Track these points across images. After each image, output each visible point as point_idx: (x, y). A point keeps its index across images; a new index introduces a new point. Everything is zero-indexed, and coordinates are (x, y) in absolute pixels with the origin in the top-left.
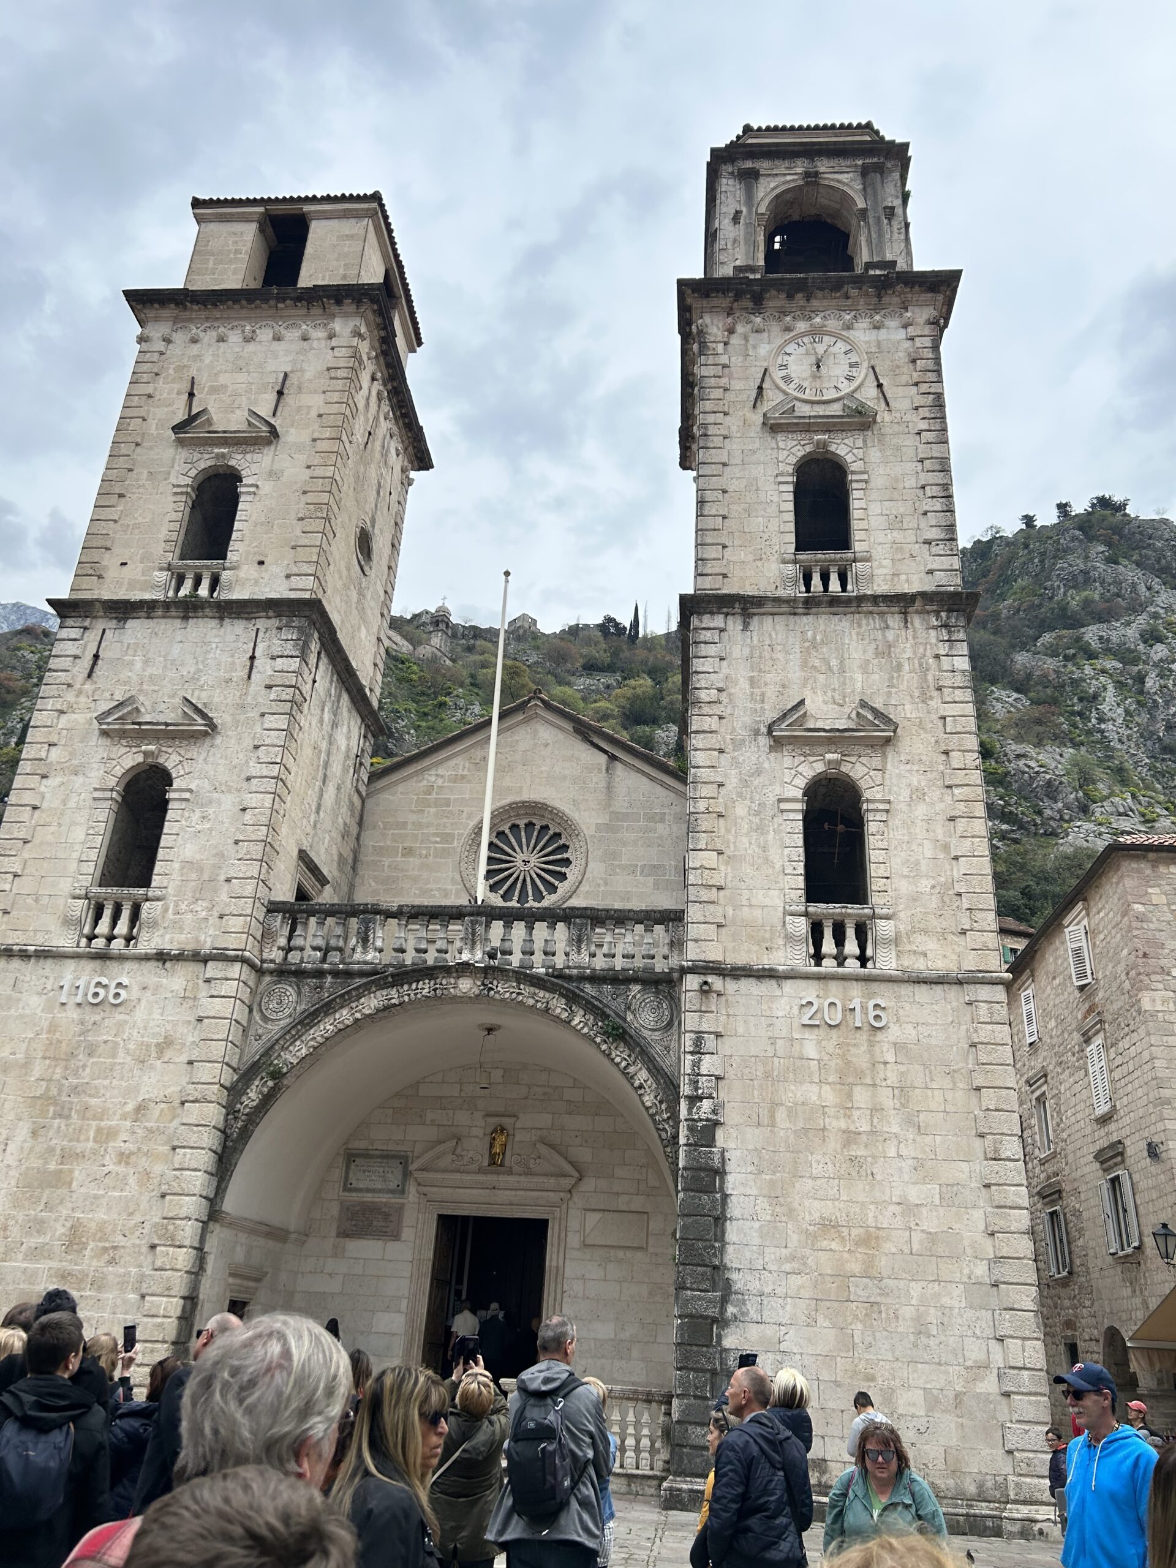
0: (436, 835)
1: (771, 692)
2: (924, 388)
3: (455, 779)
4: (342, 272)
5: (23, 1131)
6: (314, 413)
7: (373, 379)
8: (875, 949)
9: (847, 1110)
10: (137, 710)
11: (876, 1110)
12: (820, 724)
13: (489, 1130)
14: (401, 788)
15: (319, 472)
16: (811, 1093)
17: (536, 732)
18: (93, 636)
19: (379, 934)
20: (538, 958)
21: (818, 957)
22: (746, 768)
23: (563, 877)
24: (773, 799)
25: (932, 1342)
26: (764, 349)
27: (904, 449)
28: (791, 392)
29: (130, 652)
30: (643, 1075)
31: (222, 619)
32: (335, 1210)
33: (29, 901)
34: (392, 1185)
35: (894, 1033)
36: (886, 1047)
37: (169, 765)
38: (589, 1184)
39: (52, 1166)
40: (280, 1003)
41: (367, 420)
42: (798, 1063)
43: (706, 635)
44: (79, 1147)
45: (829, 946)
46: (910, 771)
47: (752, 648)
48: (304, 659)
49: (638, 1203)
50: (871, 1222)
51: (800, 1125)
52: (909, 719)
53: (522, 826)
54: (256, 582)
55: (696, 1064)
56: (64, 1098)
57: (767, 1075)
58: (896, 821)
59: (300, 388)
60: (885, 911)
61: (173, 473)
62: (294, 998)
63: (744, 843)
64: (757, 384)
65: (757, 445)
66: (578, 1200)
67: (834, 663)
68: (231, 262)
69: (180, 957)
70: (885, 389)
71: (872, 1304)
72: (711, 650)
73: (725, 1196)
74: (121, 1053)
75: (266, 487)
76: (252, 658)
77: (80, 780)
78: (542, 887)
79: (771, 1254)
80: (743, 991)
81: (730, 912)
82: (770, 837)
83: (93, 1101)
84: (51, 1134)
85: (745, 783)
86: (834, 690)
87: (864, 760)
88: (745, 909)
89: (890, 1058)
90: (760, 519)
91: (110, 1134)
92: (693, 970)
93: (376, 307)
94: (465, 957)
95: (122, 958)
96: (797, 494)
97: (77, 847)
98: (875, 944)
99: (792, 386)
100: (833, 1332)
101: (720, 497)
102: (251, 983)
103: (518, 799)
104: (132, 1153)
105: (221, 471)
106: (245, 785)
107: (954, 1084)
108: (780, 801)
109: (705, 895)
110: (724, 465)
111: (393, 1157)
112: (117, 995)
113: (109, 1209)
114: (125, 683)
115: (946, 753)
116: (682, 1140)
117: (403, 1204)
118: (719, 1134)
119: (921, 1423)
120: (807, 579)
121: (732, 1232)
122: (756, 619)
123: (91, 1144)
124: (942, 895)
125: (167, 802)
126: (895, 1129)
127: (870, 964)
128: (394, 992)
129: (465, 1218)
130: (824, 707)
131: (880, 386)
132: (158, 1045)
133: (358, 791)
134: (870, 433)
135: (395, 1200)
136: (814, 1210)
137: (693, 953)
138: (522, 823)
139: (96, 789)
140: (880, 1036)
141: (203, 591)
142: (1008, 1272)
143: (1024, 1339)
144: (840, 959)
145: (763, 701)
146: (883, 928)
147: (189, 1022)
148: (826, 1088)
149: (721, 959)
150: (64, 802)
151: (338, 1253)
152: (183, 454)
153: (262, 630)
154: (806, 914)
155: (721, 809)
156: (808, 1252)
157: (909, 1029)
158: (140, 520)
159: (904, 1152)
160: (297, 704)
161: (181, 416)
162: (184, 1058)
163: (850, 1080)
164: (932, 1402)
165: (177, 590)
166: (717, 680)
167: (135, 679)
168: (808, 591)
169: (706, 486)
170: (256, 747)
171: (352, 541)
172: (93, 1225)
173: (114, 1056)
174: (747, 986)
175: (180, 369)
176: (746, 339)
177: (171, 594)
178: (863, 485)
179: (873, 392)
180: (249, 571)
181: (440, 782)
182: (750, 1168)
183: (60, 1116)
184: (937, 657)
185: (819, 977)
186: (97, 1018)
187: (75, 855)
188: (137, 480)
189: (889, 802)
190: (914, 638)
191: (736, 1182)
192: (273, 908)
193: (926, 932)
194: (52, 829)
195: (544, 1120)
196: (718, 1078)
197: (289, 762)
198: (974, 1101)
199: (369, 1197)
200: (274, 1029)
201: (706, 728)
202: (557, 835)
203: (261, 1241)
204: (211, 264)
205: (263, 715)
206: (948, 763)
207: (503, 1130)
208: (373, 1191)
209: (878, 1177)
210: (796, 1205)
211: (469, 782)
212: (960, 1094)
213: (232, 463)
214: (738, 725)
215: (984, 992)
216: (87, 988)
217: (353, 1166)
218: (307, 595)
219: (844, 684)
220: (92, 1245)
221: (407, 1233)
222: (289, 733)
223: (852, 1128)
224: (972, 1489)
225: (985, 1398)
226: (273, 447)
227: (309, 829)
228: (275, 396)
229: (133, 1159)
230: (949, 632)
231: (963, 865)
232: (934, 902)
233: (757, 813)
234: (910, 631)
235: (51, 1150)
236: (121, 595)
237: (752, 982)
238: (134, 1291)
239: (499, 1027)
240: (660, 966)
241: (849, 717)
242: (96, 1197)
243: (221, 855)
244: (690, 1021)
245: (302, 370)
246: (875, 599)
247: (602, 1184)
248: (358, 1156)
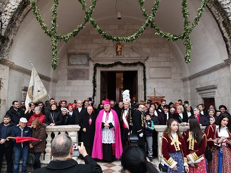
32: (66, 71)
34: (85, 63)
38: (150, 59)
49: (167, 64)
66: (147, 64)
111: (84, 54)
117: (89, 69)
135: (86, 68)
151: (68, 84)
199: (77, 67)
207: (120, 44)
208: (78, 65)
217: (70, 58)
221: (91, 77)
247: (155, 59)
248: (72, 54)
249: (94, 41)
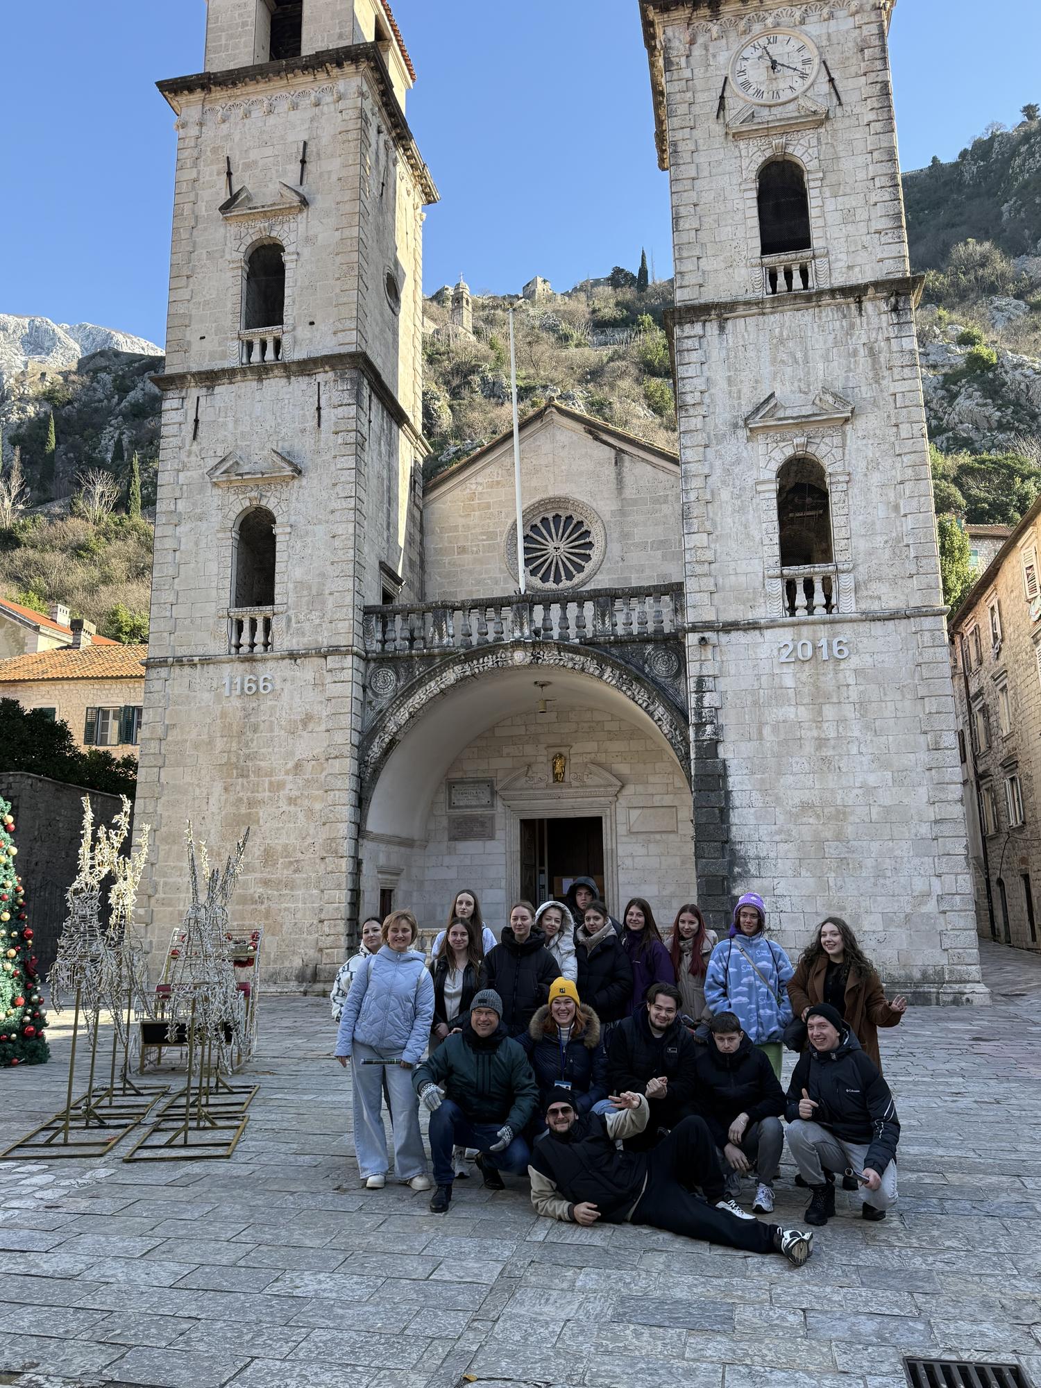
0: (482, 534)
1: (746, 390)
2: (872, 77)
3: (491, 486)
4: (338, 31)
5: (218, 788)
6: (334, 178)
7: (379, 132)
8: (838, 600)
9: (818, 721)
10: (237, 463)
11: (842, 721)
12: (789, 413)
13: (551, 757)
14: (449, 497)
15: (347, 233)
16: (790, 712)
17: (554, 435)
18: (190, 404)
19: (450, 623)
20: (572, 632)
21: (792, 609)
22: (729, 459)
23: (587, 558)
24: (751, 482)
25: (888, 882)
26: (723, 57)
27: (855, 143)
28: (748, 98)
29: (223, 414)
30: (660, 711)
31: (288, 377)
32: (445, 822)
33: (187, 622)
34: (484, 802)
35: (854, 662)
36: (848, 673)
37: (270, 507)
38: (630, 790)
39: (243, 810)
40: (385, 682)
41: (379, 173)
42: (779, 692)
43: (688, 344)
44: (259, 796)
45: (801, 600)
46: (866, 445)
47: (728, 350)
48: (359, 404)
49: (668, 800)
50: (839, 802)
51: (782, 737)
52: (864, 399)
53: (551, 519)
54: (311, 340)
55: (700, 700)
56: (242, 763)
57: (755, 703)
58: (854, 490)
59: (318, 154)
60: (846, 567)
61: (227, 250)
62: (393, 677)
63: (728, 522)
64: (719, 94)
65: (722, 156)
66: (622, 801)
67: (799, 355)
68: (240, 36)
69: (305, 656)
70: (836, 83)
71: (842, 859)
72: (694, 357)
73: (728, 794)
74: (276, 729)
75: (306, 252)
76: (319, 409)
77: (204, 526)
78: (571, 568)
79: (764, 830)
80: (734, 641)
81: (720, 581)
82: (750, 517)
83: (262, 764)
84: (238, 788)
85: (728, 472)
86: (800, 380)
87: (827, 440)
88: (733, 577)
89: (851, 681)
90: (729, 228)
91: (280, 785)
92: (694, 629)
93: (372, 64)
94: (517, 634)
95: (264, 660)
96: (760, 199)
97: (215, 579)
98: (838, 593)
99: (751, 91)
100: (812, 880)
101: (692, 210)
102: (361, 669)
103: (545, 496)
104: (297, 797)
105: (266, 243)
106: (331, 517)
107: (903, 696)
108: (757, 484)
109: (699, 569)
110: (693, 179)
111: (483, 782)
112: (265, 688)
113: (288, 836)
114: (223, 441)
115: (897, 425)
116: (693, 756)
117: (494, 815)
118: (721, 749)
119: (881, 935)
120: (773, 278)
121: (735, 818)
122: (730, 323)
123: (267, 794)
124: (893, 548)
125: (274, 537)
126: (857, 734)
127: (834, 611)
128: (467, 666)
129: (541, 821)
130: (792, 396)
131: (831, 80)
132: (302, 720)
133: (415, 504)
134: (822, 130)
135: (487, 812)
136: (796, 797)
137: (691, 617)
138: (550, 516)
139: (218, 531)
140: (843, 665)
141: (270, 355)
142: (946, 829)
143: (957, 874)
144: (810, 609)
145: (740, 398)
146: (844, 582)
147: (321, 702)
148: (802, 708)
149: (714, 618)
150: (197, 544)
151: (451, 852)
152: (233, 229)
153: (322, 384)
154: (782, 576)
155: (708, 497)
156: (792, 827)
157: (867, 658)
158: (208, 297)
159: (863, 749)
160: (360, 445)
161: (224, 197)
162: (323, 728)
163: (821, 700)
164: (888, 920)
165: (249, 356)
166: (699, 383)
167: (230, 438)
168: (774, 292)
169: (678, 202)
170: (335, 485)
171: (382, 288)
172: (279, 848)
173: (272, 731)
174: (735, 636)
175: (215, 150)
176: (706, 49)
177: (245, 360)
178: (818, 183)
179: (825, 87)
180: (303, 332)
181: (480, 488)
182: (745, 771)
183: (242, 776)
184: (888, 339)
185: (793, 625)
186: (255, 705)
187: (214, 585)
188: (199, 260)
189: (849, 474)
190: (868, 324)
191: (737, 781)
192: (368, 611)
193: (880, 579)
194: (192, 566)
195: (591, 746)
196: (716, 709)
197: (363, 495)
198: (919, 707)
199: (468, 812)
200: (383, 703)
201: (693, 428)
202: (580, 523)
203: (396, 848)
204: (223, 42)
205: (335, 457)
206: (898, 434)
207: (561, 756)
208: (471, 807)
209: (844, 770)
210: (781, 795)
211: (503, 486)
212: (907, 703)
213: (274, 234)
214: (719, 421)
215: (928, 623)
216: (242, 684)
217: (453, 791)
218: (352, 349)
219: (808, 373)
220: (281, 860)
221: (499, 834)
222: (358, 471)
223: (823, 736)
224: (917, 975)
225: (928, 916)
226: (305, 214)
227: (384, 544)
228: (297, 167)
229: (299, 801)
230: (898, 315)
231: (910, 522)
232: (887, 554)
233: (739, 496)
234: (864, 319)
235: (240, 800)
236: (206, 367)
237: (741, 633)
238: (316, 887)
239: (550, 683)
240: (668, 628)
241: (814, 403)
242: (278, 829)
243: (322, 575)
244: (693, 669)
245: (318, 137)
246: (833, 292)
247: (640, 788)
248: (456, 783)
249: (505, 751)
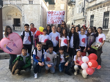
13: (16, 13)
21: (30, 3)
32: (7, 18)
42: (28, 10)
73: (24, 17)
89: (34, 9)
107: (37, 11)
111: (10, 15)
118: (24, 14)
126: (34, 13)
136: (29, 18)
142: (39, 21)
143: (39, 24)
144: (31, 3)
146: (33, 1)
149: (24, 3)
154: (29, 0)
174: (25, 5)
193: (36, 1)
196: (24, 11)
209: (33, 16)
223: (31, 13)
244: (22, 7)
249: (12, 13)
